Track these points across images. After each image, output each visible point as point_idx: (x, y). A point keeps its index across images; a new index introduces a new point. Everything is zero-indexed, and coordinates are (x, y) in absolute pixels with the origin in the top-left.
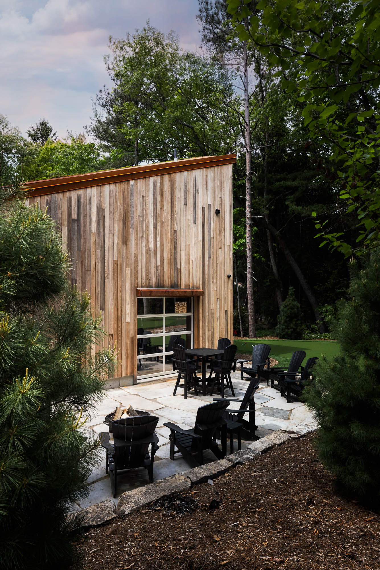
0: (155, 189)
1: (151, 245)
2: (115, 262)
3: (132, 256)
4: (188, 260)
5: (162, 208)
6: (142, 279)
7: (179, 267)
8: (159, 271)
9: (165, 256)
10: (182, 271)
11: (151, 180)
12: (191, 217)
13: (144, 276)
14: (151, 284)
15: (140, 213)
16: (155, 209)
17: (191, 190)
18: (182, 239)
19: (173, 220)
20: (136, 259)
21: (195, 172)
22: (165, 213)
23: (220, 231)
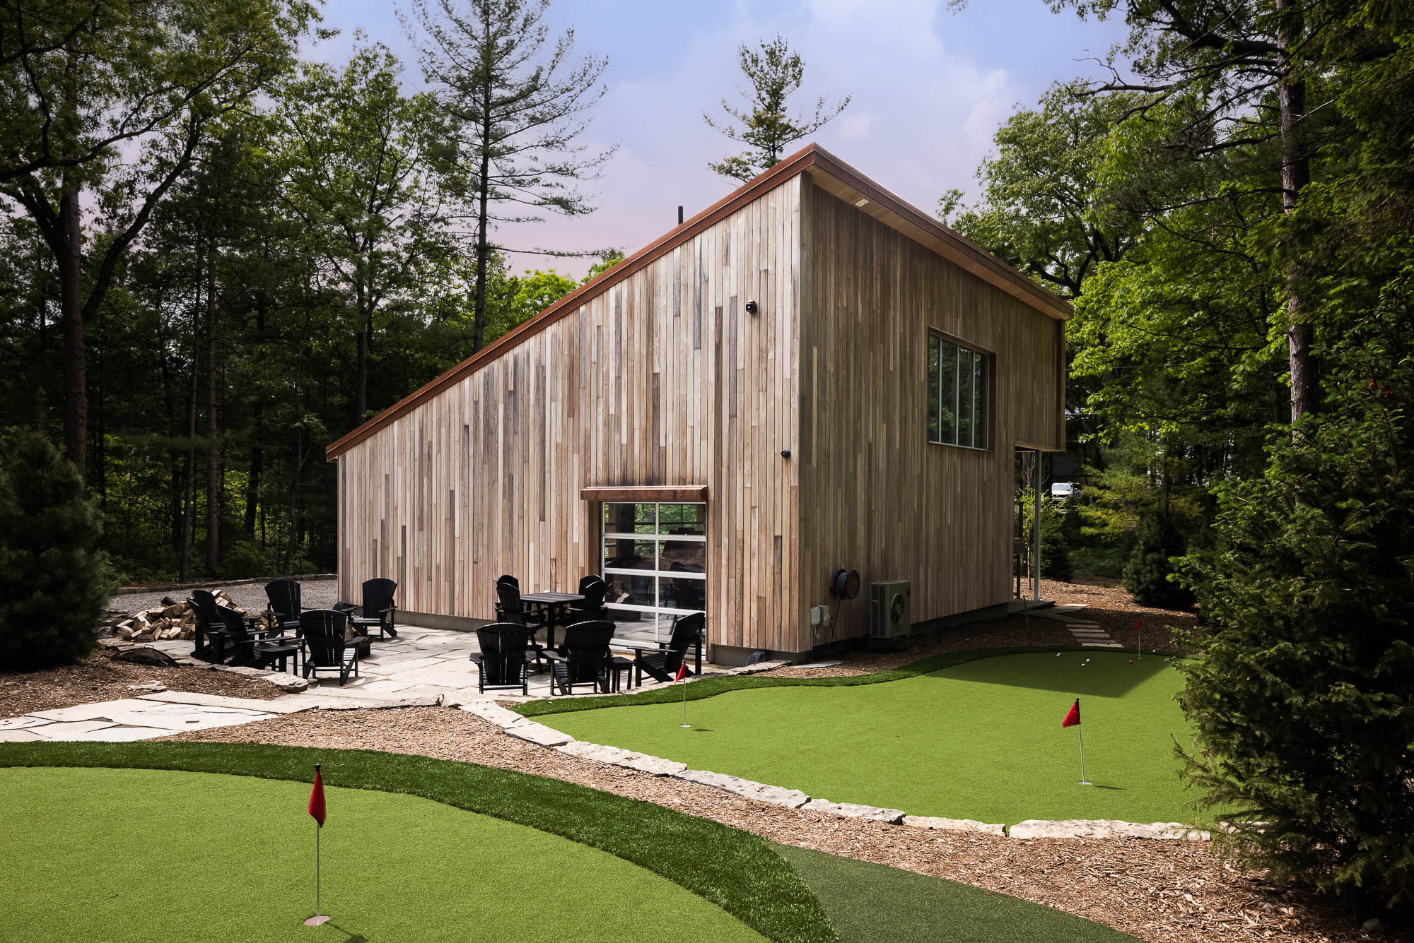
0: (618, 306)
1: (612, 411)
2: (557, 444)
3: (582, 434)
4: (683, 429)
5: (631, 338)
6: (597, 469)
7: (662, 444)
8: (624, 455)
9: (637, 424)
10: (669, 451)
11: (613, 292)
12: (688, 339)
13: (600, 465)
14: (612, 476)
15: (594, 359)
16: (619, 342)
17: (691, 282)
18: (669, 387)
19: (650, 355)
20: (587, 438)
21: (697, 239)
22: (637, 346)
23: (760, 351)
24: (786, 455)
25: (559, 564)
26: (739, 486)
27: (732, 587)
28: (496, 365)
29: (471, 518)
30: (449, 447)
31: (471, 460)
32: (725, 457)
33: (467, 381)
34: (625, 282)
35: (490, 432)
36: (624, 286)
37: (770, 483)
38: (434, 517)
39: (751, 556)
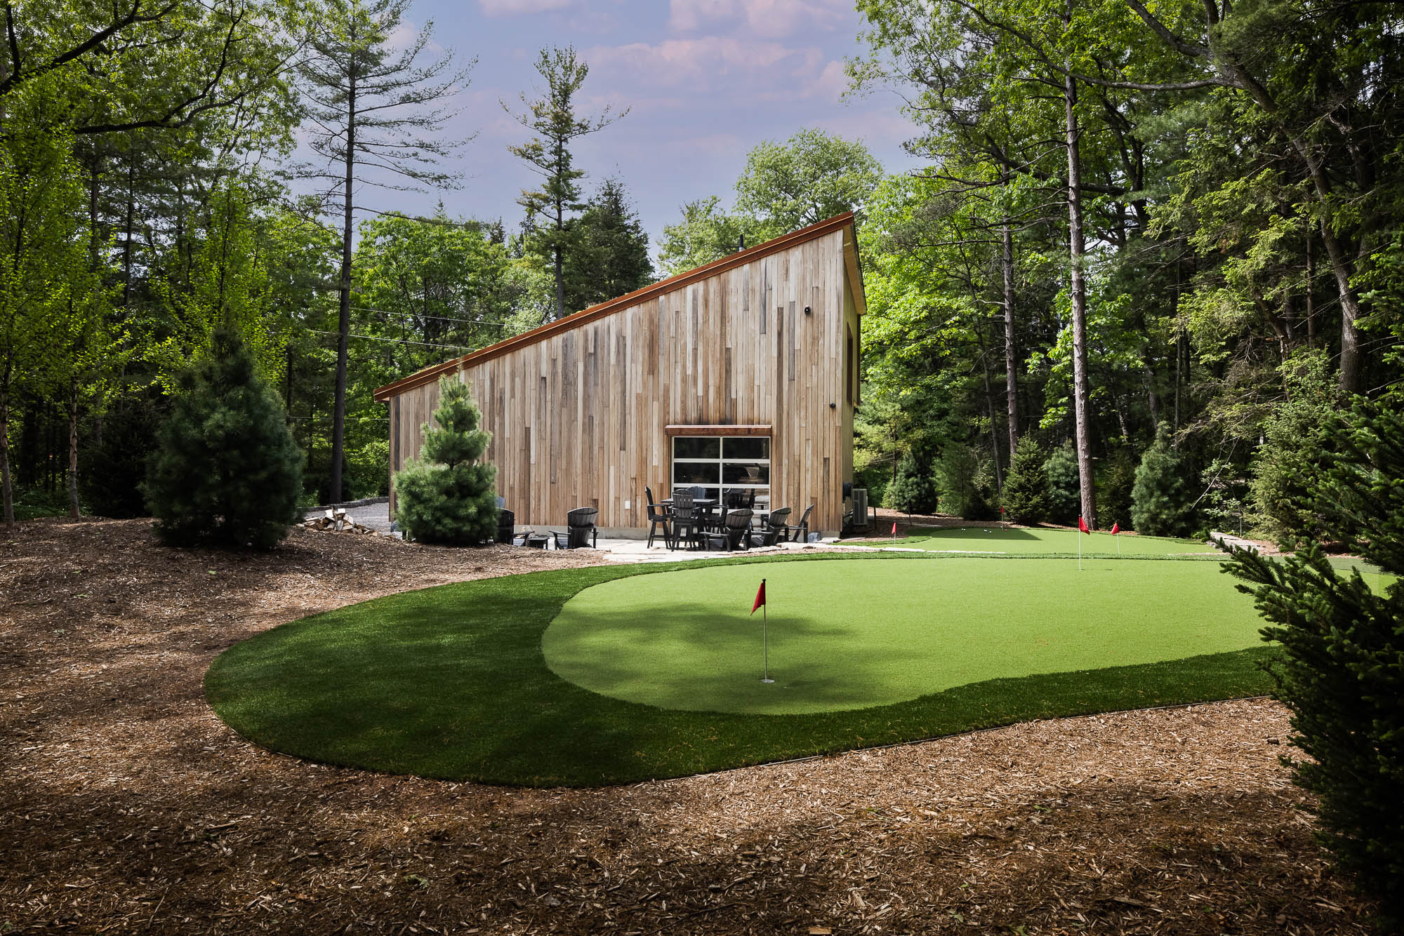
0: (695, 299)
1: (689, 372)
2: (638, 396)
3: (661, 388)
4: (751, 386)
5: (706, 321)
6: (676, 412)
7: (733, 396)
8: (700, 404)
9: (711, 382)
10: (740, 402)
11: (690, 289)
12: (755, 326)
13: (678, 410)
14: (689, 418)
15: (672, 334)
16: (696, 324)
17: (757, 289)
18: (739, 358)
19: (723, 335)
20: (667, 390)
21: (763, 261)
22: (711, 328)
23: (814, 338)
24: (833, 406)
25: (639, 481)
26: (797, 425)
27: (791, 491)
28: (576, 333)
29: (548, 449)
30: (524, 392)
31: (549, 404)
32: (785, 407)
33: (544, 343)
34: (701, 283)
35: (568, 383)
36: (700, 286)
37: (820, 424)
38: (507, 449)
39: (806, 471)
